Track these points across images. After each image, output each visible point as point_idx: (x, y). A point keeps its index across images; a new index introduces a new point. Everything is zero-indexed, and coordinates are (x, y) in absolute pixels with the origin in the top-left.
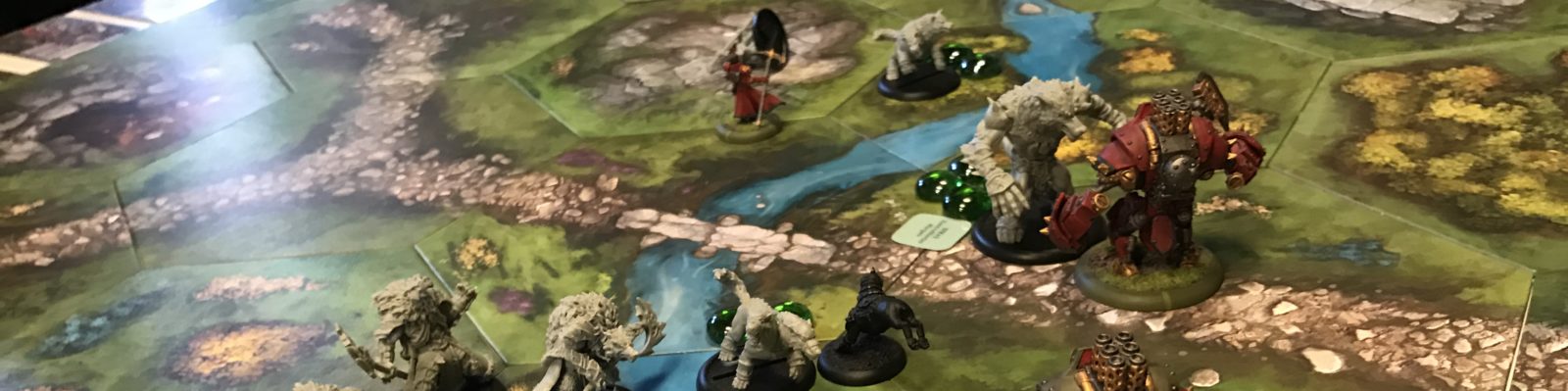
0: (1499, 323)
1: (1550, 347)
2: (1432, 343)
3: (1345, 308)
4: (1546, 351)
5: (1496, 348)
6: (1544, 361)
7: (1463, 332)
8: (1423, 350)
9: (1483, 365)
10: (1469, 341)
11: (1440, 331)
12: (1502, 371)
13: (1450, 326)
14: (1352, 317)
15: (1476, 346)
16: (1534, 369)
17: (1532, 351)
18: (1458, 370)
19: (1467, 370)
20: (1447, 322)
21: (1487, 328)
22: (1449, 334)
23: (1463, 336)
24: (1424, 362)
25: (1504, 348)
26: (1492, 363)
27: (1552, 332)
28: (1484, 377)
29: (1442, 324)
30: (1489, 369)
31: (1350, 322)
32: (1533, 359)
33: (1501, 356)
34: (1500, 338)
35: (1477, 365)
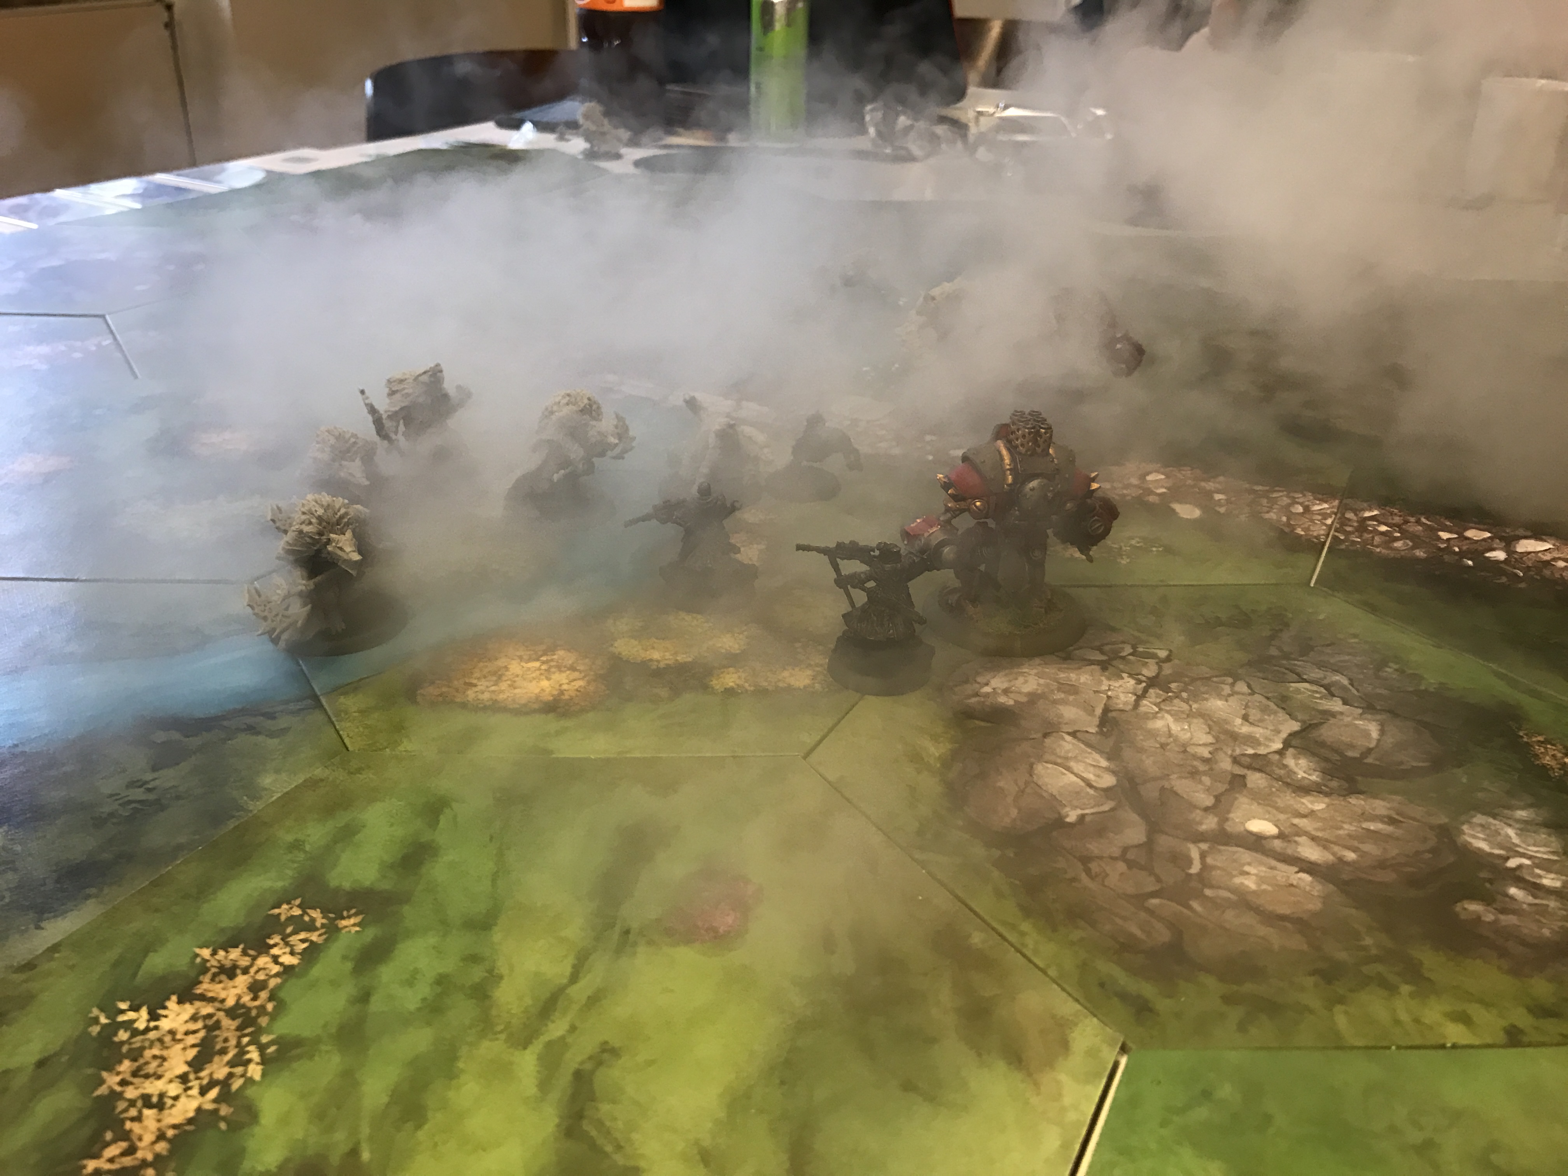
0: (1325, 496)
1: (1364, 514)
2: (1273, 505)
3: (1203, 480)
4: (1360, 515)
5: (1322, 511)
6: (1358, 521)
7: (1297, 500)
8: (1265, 509)
9: (1312, 521)
10: (1302, 506)
11: (1279, 499)
12: (1326, 525)
13: (1287, 496)
14: (1210, 486)
15: (1307, 509)
16: (1350, 526)
17: (1350, 515)
18: (1292, 523)
19: (1300, 523)
20: (1285, 493)
21: (1315, 499)
22: (1286, 501)
23: (1298, 503)
24: (1267, 516)
25: (1328, 511)
26: (1318, 520)
27: (1365, 505)
28: (1312, 528)
29: (1281, 494)
30: (1316, 524)
31: (1208, 488)
32: (1349, 520)
33: (1325, 516)
34: (1326, 506)
35: (1307, 520)
